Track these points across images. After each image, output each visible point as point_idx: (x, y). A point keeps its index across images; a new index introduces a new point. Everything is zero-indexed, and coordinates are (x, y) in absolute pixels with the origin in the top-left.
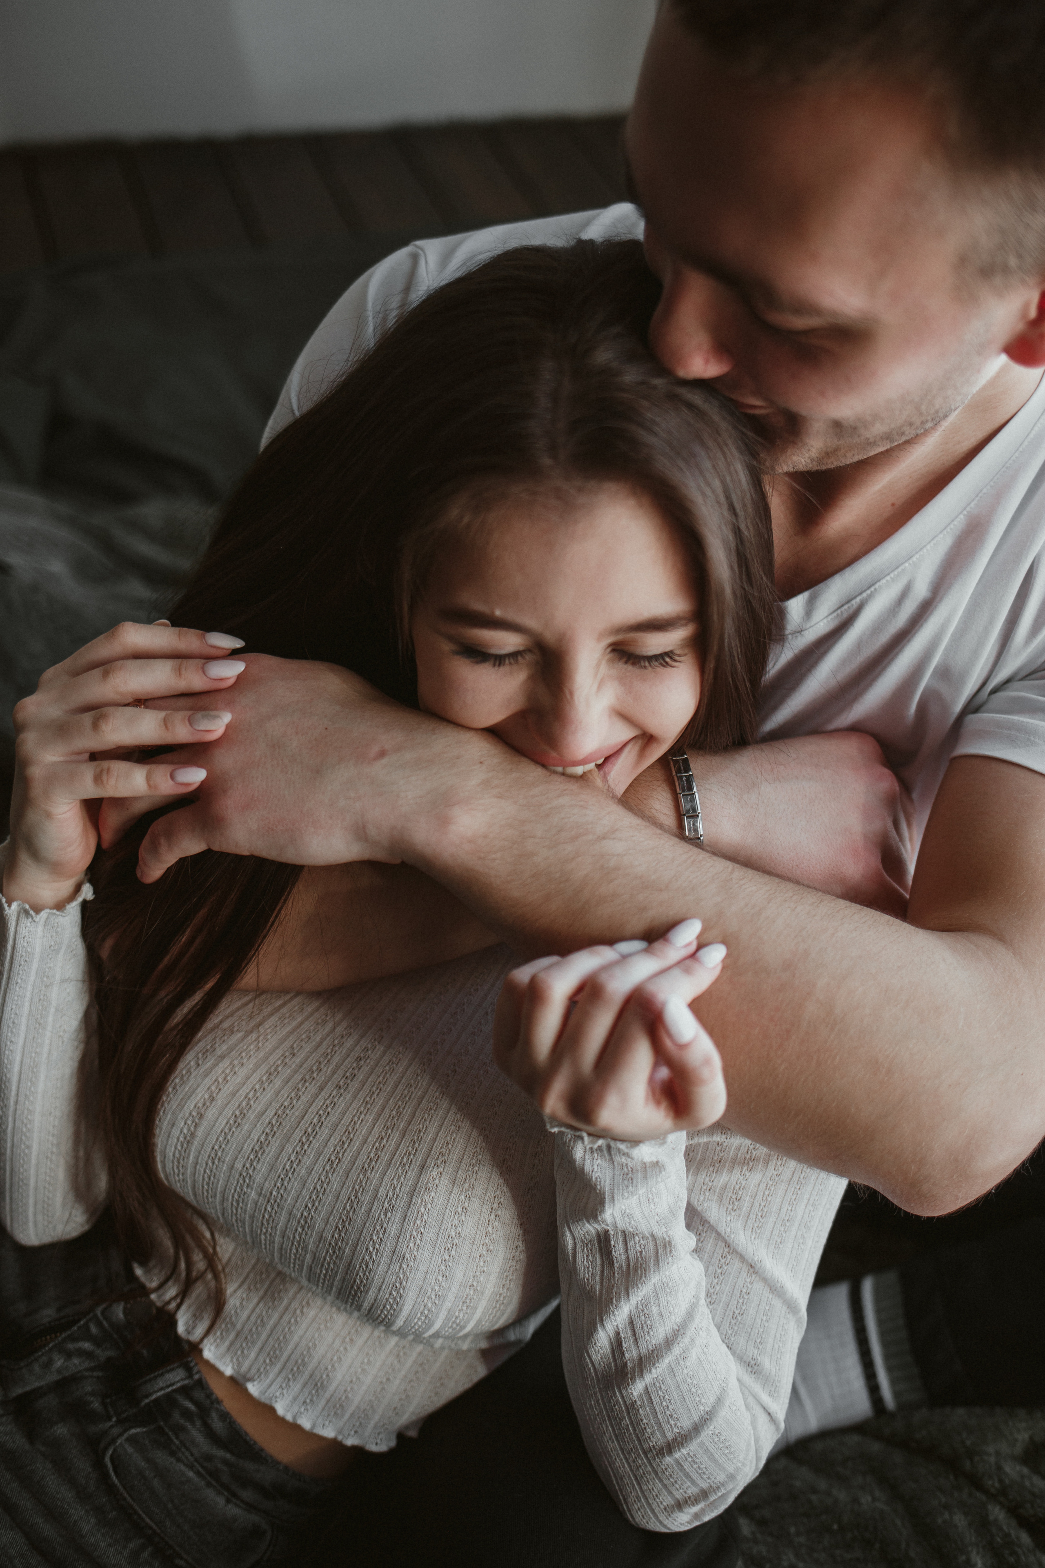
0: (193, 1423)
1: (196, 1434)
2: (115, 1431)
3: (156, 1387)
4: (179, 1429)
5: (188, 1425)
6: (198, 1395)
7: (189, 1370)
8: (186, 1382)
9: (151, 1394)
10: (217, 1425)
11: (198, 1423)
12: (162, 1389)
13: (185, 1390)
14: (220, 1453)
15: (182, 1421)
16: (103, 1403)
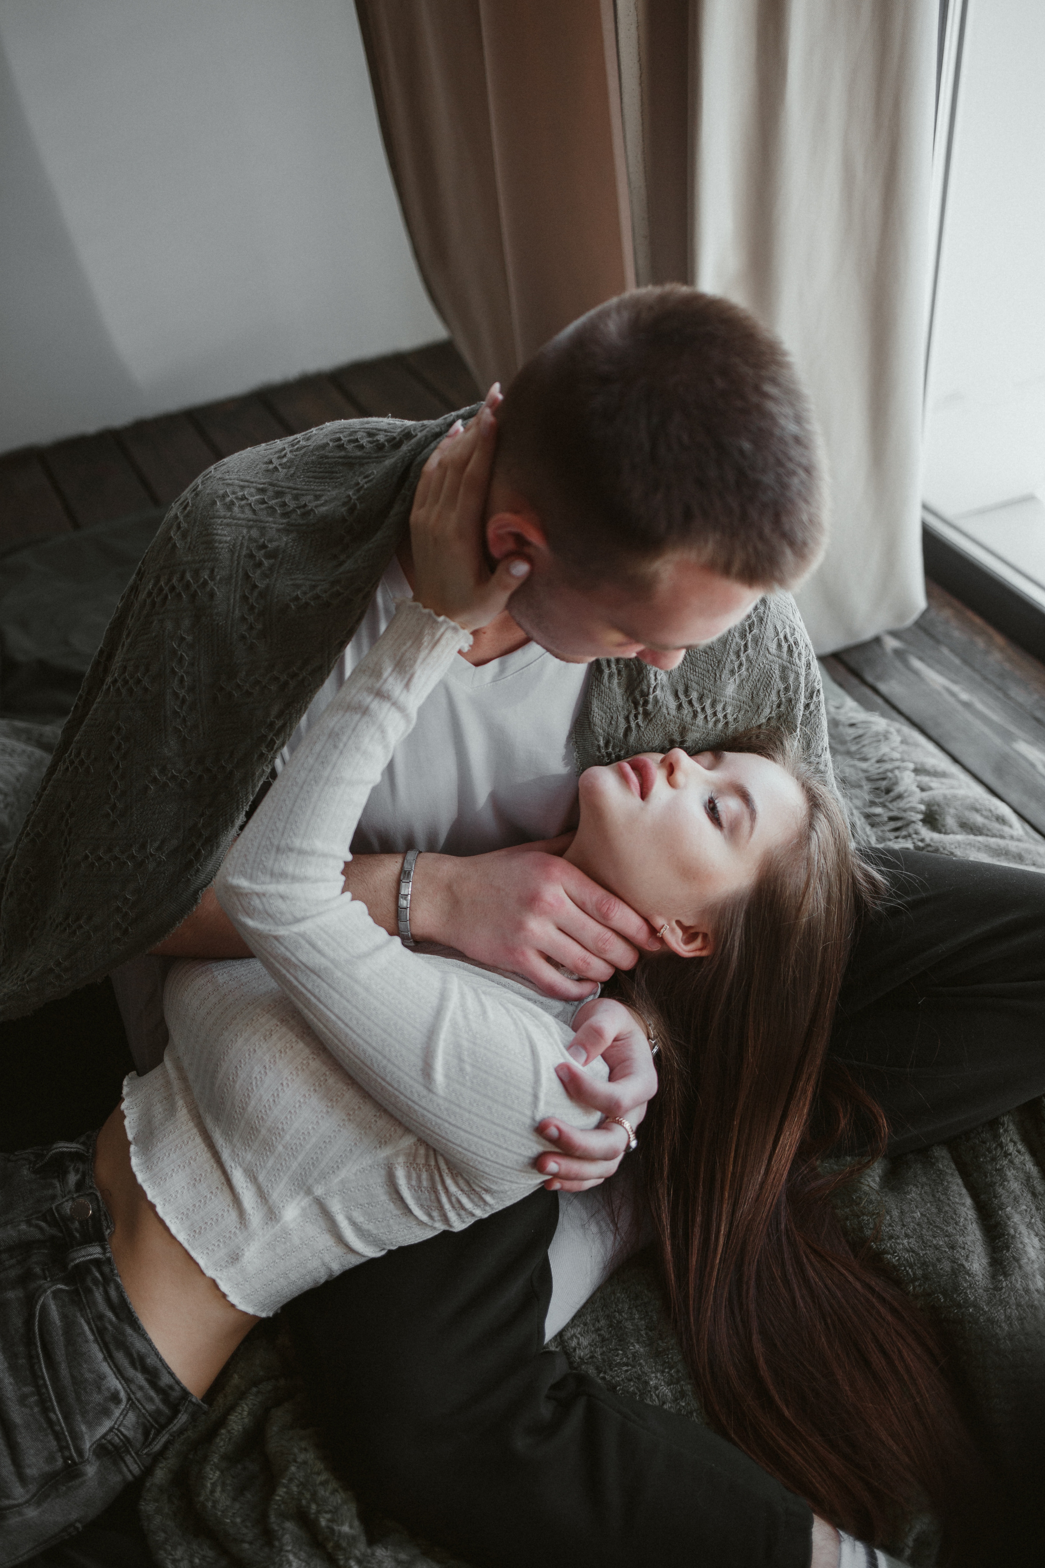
0: (98, 1289)
1: (99, 1296)
2: (47, 1285)
3: (80, 1255)
4: (89, 1291)
5: (94, 1288)
6: (106, 1269)
7: (104, 1249)
8: (101, 1256)
9: (75, 1259)
10: (113, 1293)
11: (101, 1289)
12: (84, 1256)
13: (97, 1263)
14: (110, 1315)
15: (91, 1285)
16: (43, 1270)
